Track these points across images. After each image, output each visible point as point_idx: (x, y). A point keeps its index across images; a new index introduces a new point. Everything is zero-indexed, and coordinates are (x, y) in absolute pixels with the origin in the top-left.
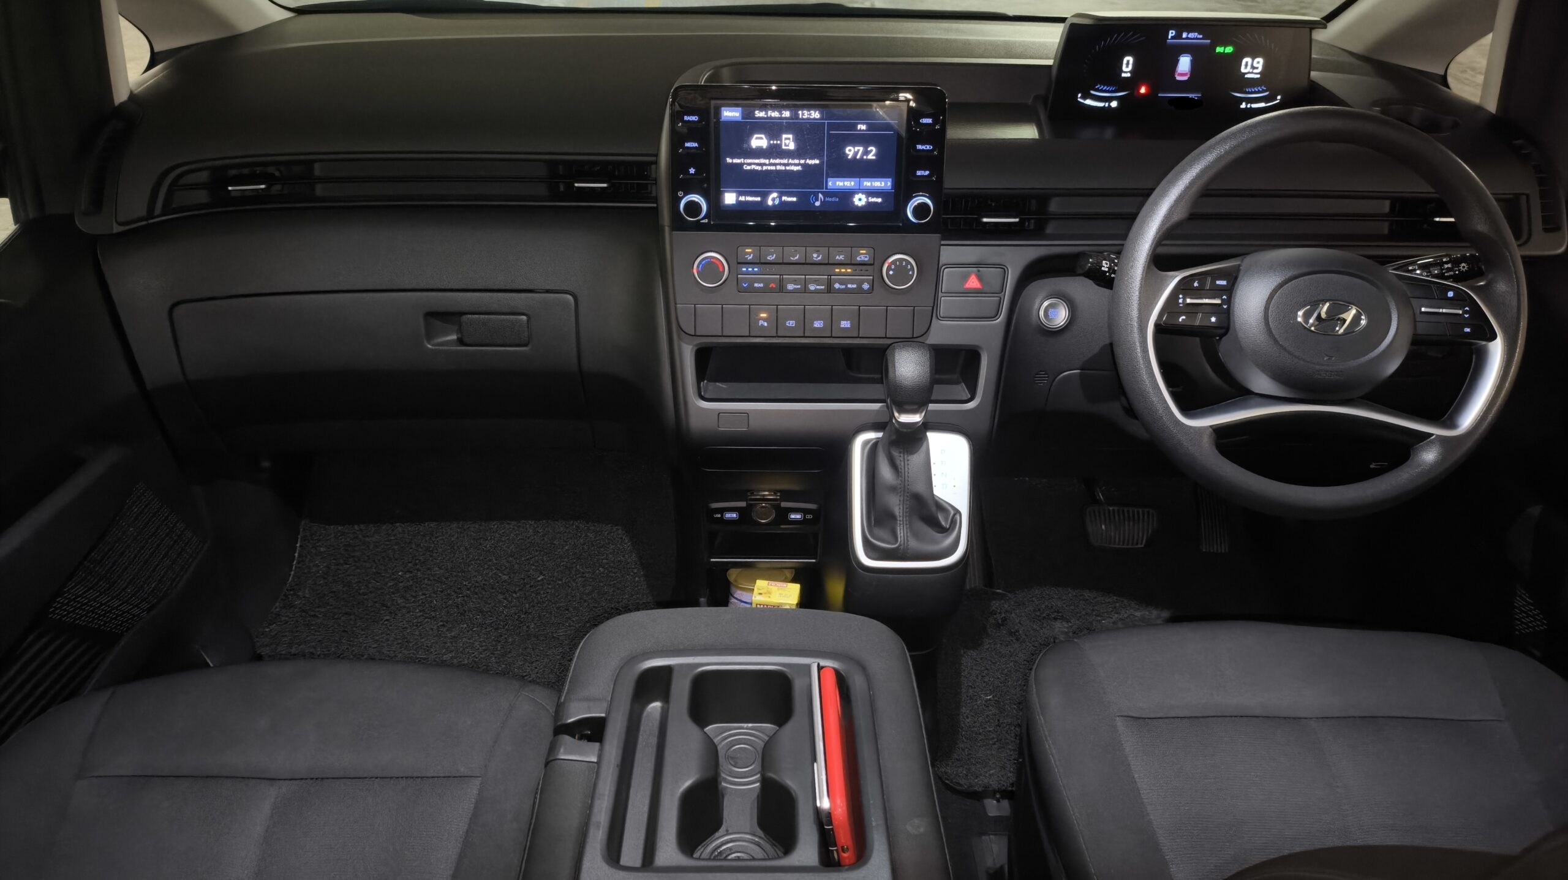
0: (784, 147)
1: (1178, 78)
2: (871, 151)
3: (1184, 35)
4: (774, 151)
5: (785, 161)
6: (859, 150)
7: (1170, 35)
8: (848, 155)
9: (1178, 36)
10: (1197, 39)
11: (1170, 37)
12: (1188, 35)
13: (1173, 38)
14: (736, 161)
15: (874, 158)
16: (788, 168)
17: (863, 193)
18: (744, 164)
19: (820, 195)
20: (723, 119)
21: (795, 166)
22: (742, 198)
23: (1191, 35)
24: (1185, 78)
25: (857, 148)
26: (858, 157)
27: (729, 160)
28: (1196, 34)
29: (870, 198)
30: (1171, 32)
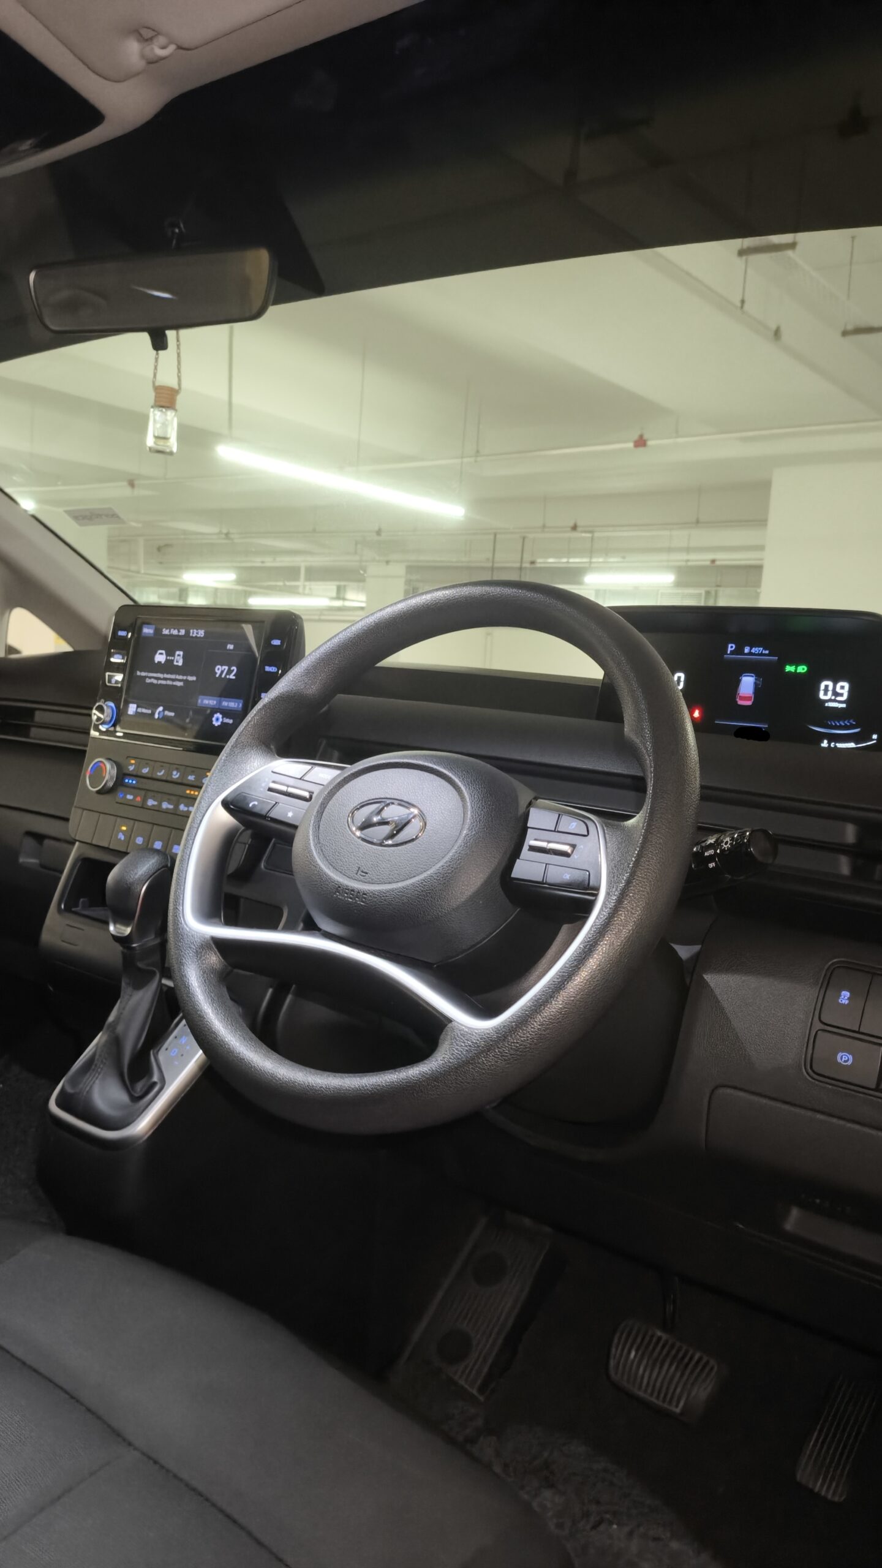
0: (175, 663)
1: (740, 702)
2: (233, 670)
3: (747, 650)
4: (168, 667)
5: (173, 677)
6: (225, 669)
7: (729, 649)
8: (216, 673)
9: (739, 651)
10: (762, 654)
11: (729, 652)
12: (751, 650)
13: (732, 653)
14: (143, 674)
15: (234, 677)
16: (175, 683)
17: (221, 713)
18: (148, 677)
19: (191, 713)
20: (143, 635)
21: (178, 681)
22: (140, 710)
23: (754, 650)
24: (749, 703)
25: (224, 667)
26: (223, 676)
27: (138, 673)
28: (762, 649)
29: (224, 719)
30: (730, 645)
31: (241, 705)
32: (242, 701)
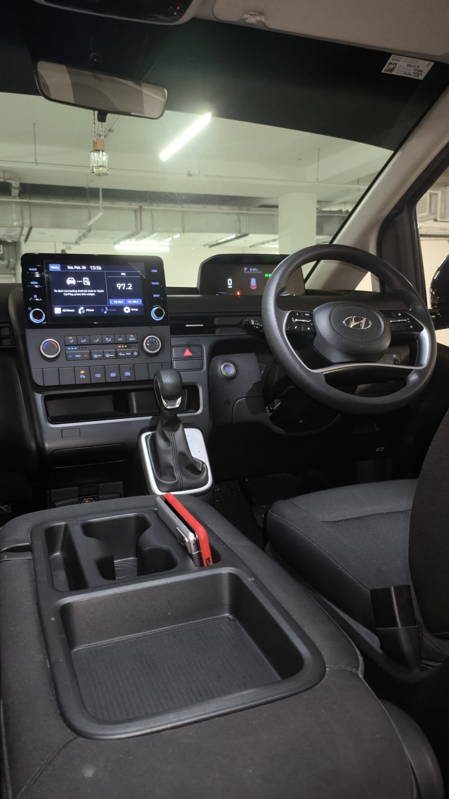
0: (84, 284)
1: (252, 288)
2: (130, 285)
3: (251, 269)
4: (80, 286)
5: (86, 291)
6: (123, 285)
7: (245, 270)
8: (118, 288)
9: (248, 270)
10: (256, 271)
11: (245, 271)
12: (252, 269)
13: (246, 271)
14: (59, 291)
15: (131, 289)
16: (88, 294)
17: (128, 306)
18: (64, 292)
19: (106, 308)
20: (50, 270)
21: (91, 293)
22: (64, 310)
23: (254, 269)
24: (255, 288)
25: (122, 285)
26: (123, 288)
27: (55, 291)
28: (256, 269)
29: (132, 309)
30: (245, 268)
31: (141, 302)
32: (141, 299)
